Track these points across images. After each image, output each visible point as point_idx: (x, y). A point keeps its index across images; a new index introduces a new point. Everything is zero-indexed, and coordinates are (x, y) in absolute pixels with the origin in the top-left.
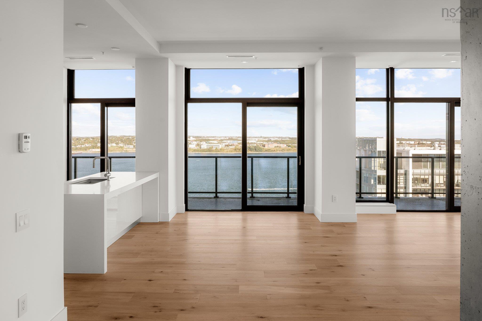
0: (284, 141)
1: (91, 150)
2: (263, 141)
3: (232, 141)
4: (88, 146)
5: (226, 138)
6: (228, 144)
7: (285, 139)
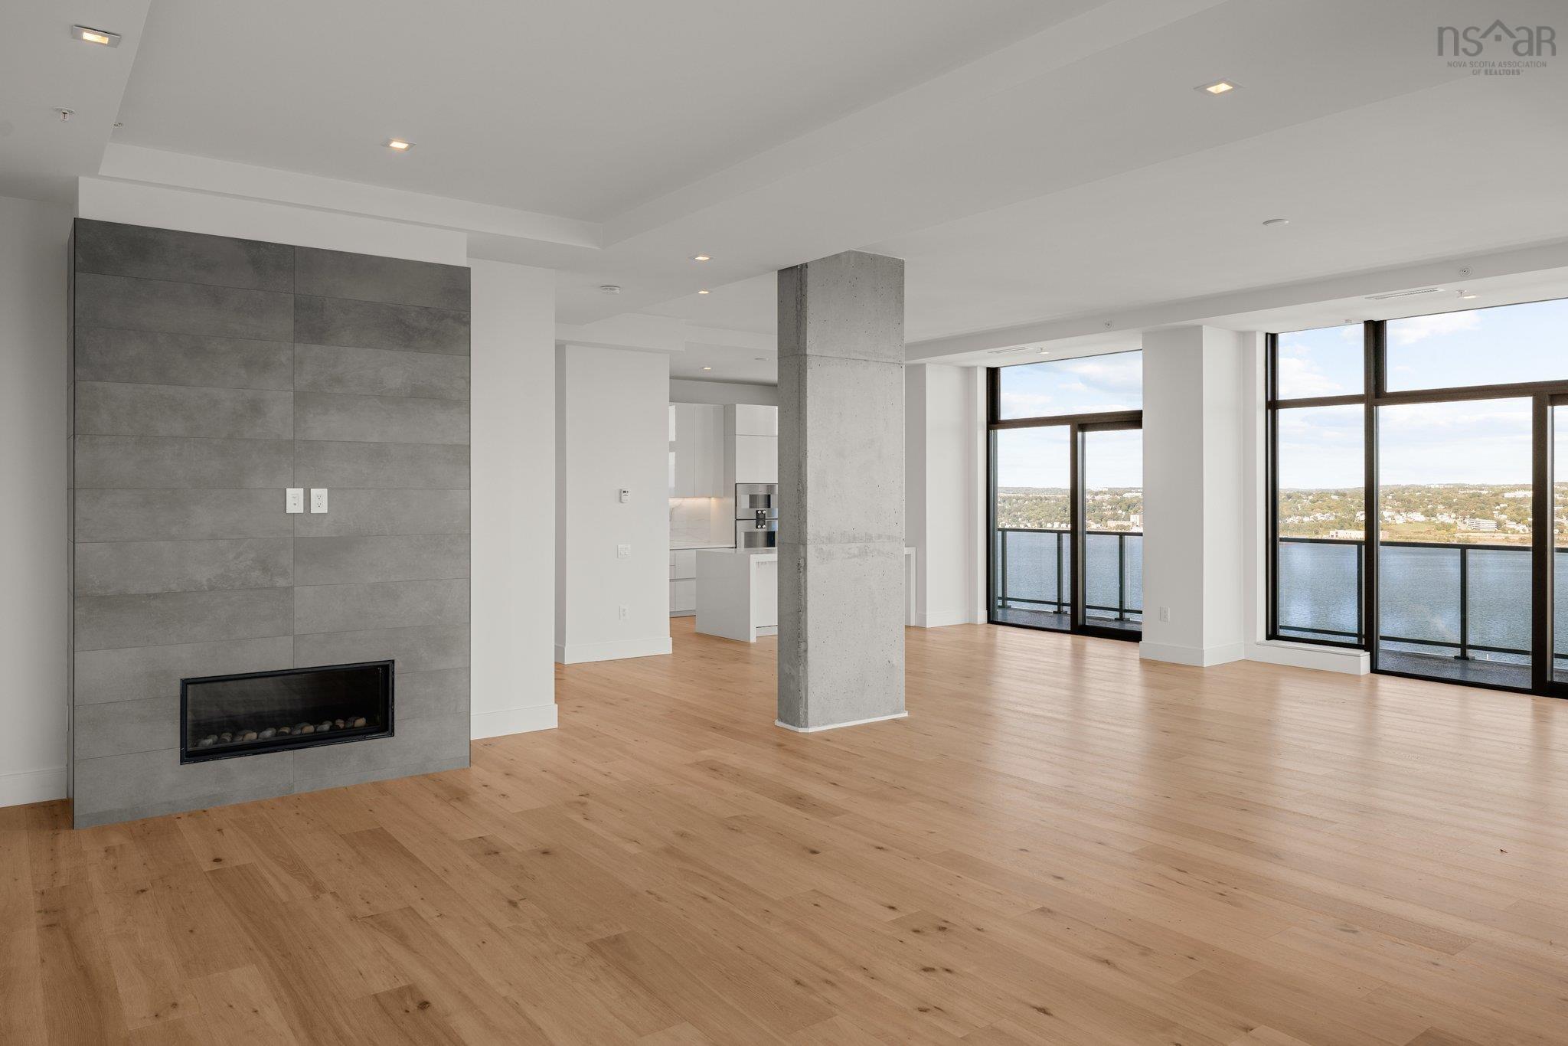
4: (1323, 521)
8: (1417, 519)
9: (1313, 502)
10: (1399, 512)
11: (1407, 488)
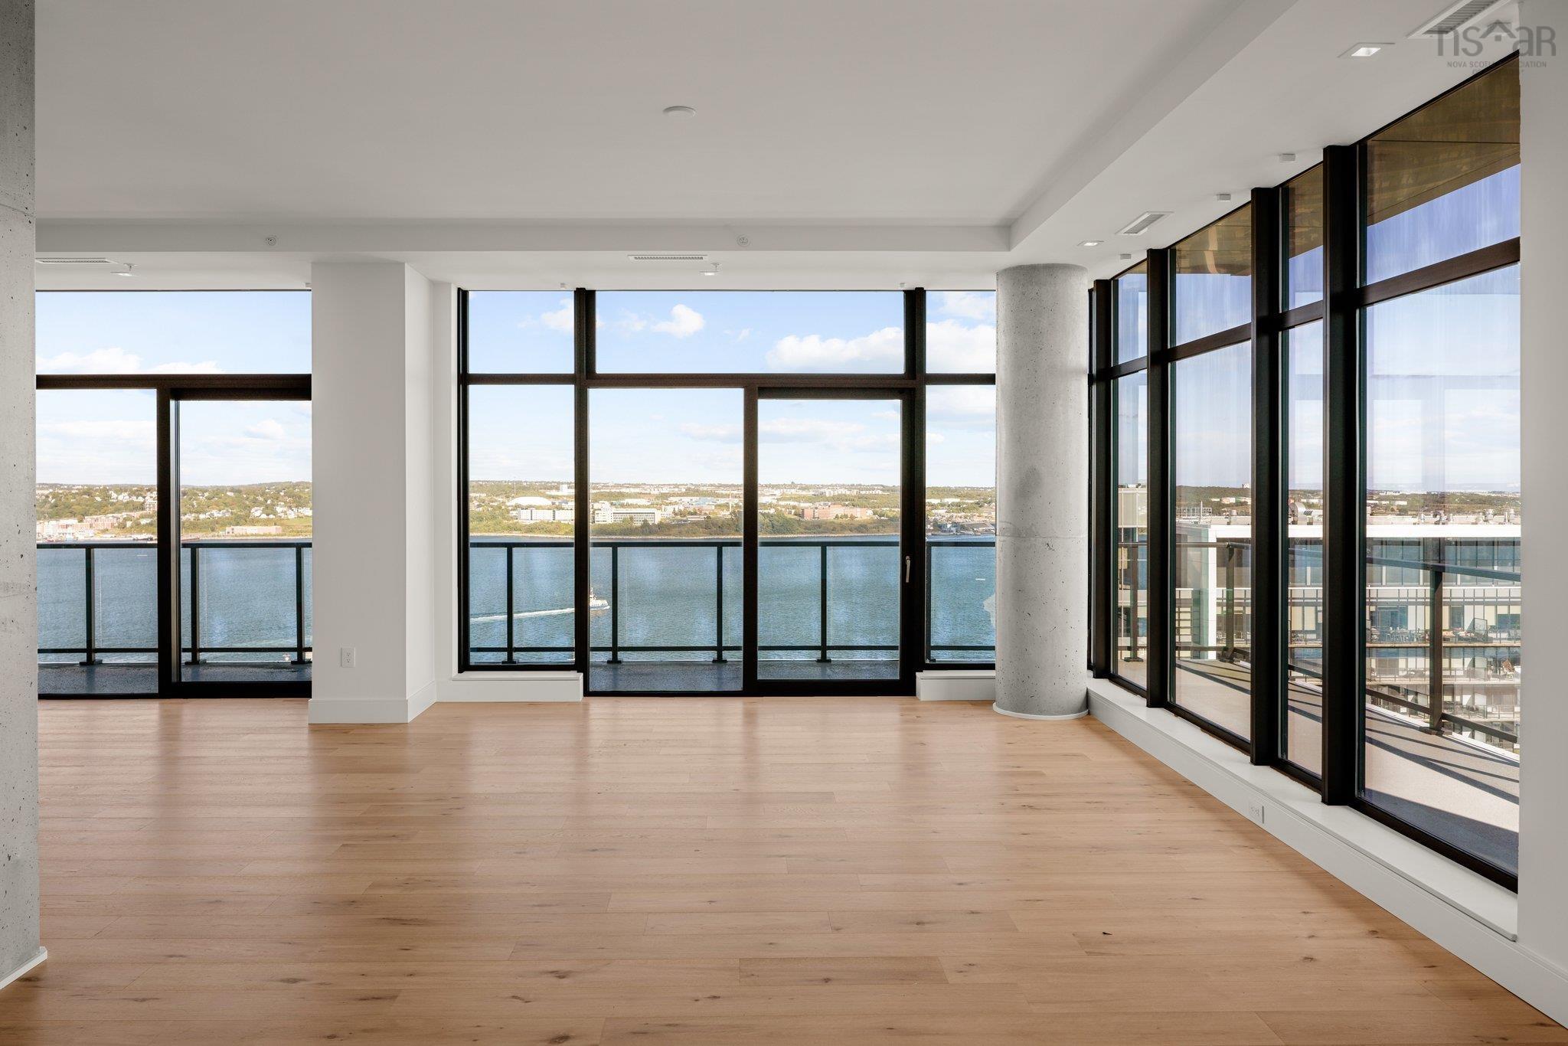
0: (866, 498)
1: (228, 529)
2: (798, 499)
3: (698, 498)
4: (220, 518)
5: (676, 490)
6: (682, 508)
7: (871, 492)
8: (307, 514)
9: (209, 498)
10: (290, 507)
11: (298, 484)
